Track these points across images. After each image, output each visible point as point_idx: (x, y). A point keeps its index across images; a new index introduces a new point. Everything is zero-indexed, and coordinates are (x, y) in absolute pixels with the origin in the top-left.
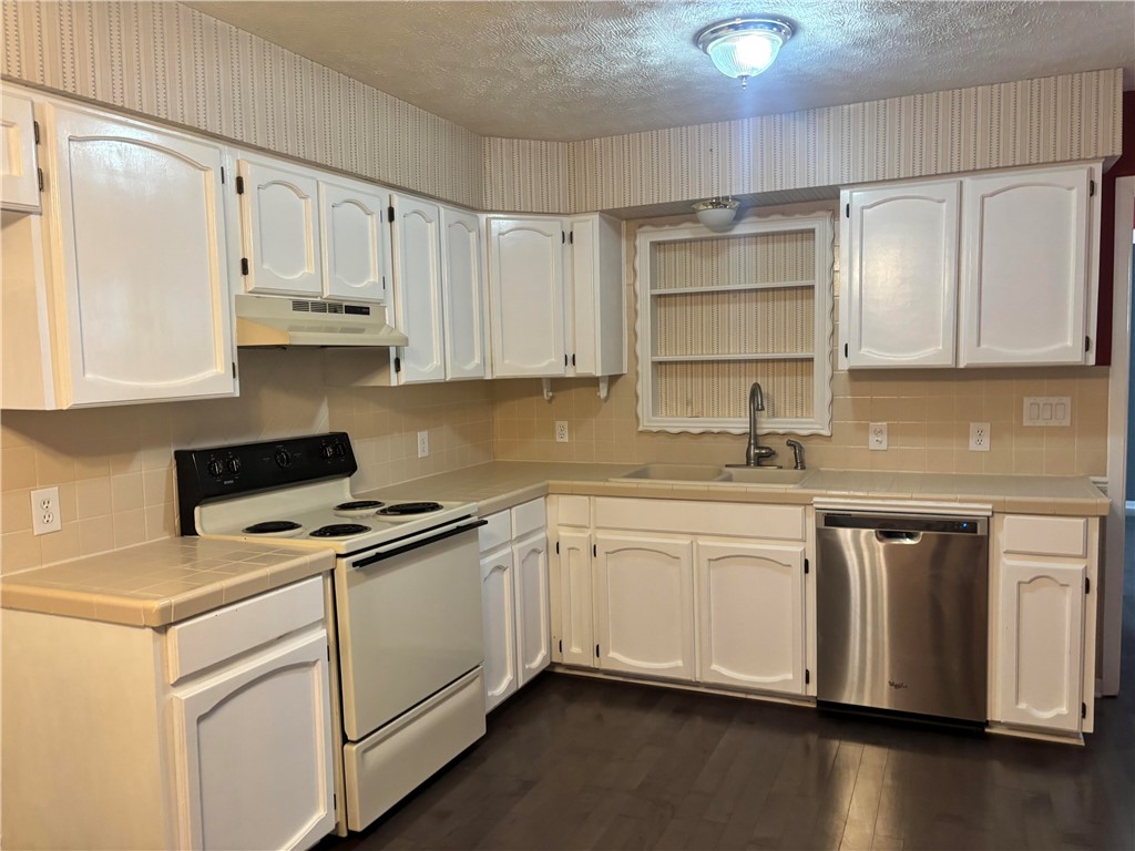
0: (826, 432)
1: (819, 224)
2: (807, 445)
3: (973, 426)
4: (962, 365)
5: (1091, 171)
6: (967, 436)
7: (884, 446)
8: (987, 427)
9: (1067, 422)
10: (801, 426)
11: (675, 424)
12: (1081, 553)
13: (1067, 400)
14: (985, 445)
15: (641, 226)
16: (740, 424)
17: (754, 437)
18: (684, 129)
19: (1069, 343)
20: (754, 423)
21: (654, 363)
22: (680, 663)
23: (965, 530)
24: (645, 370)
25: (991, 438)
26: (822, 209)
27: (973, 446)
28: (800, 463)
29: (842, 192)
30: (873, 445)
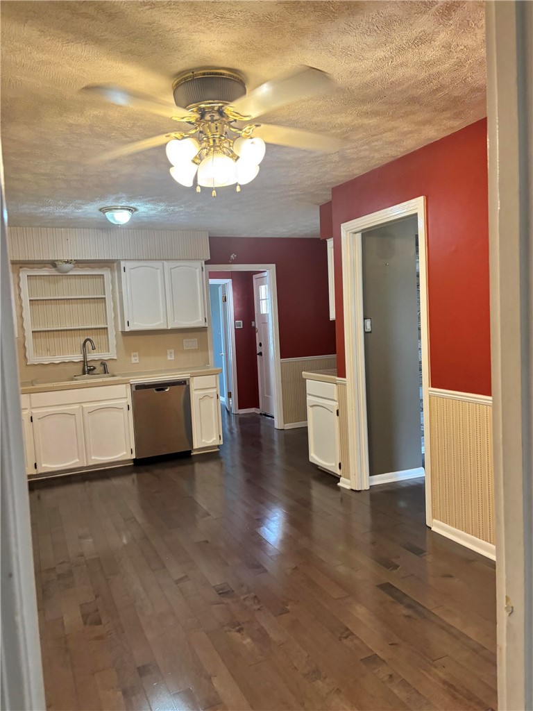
0: (115, 358)
1: (106, 273)
2: (108, 363)
3: (168, 351)
4: (169, 328)
5: (202, 264)
6: (167, 354)
7: (137, 361)
8: (172, 351)
9: (197, 348)
10: (105, 356)
11: (46, 360)
12: (215, 386)
13: (196, 339)
14: (173, 358)
15: (21, 267)
16: (78, 357)
17: (84, 362)
18: (54, 229)
19: (201, 320)
20: (85, 356)
21: (33, 332)
22: (77, 460)
23: (183, 384)
24: (29, 335)
25: (175, 354)
26: (107, 266)
27: (169, 358)
28: (105, 372)
29: (121, 262)
30: (133, 361)
